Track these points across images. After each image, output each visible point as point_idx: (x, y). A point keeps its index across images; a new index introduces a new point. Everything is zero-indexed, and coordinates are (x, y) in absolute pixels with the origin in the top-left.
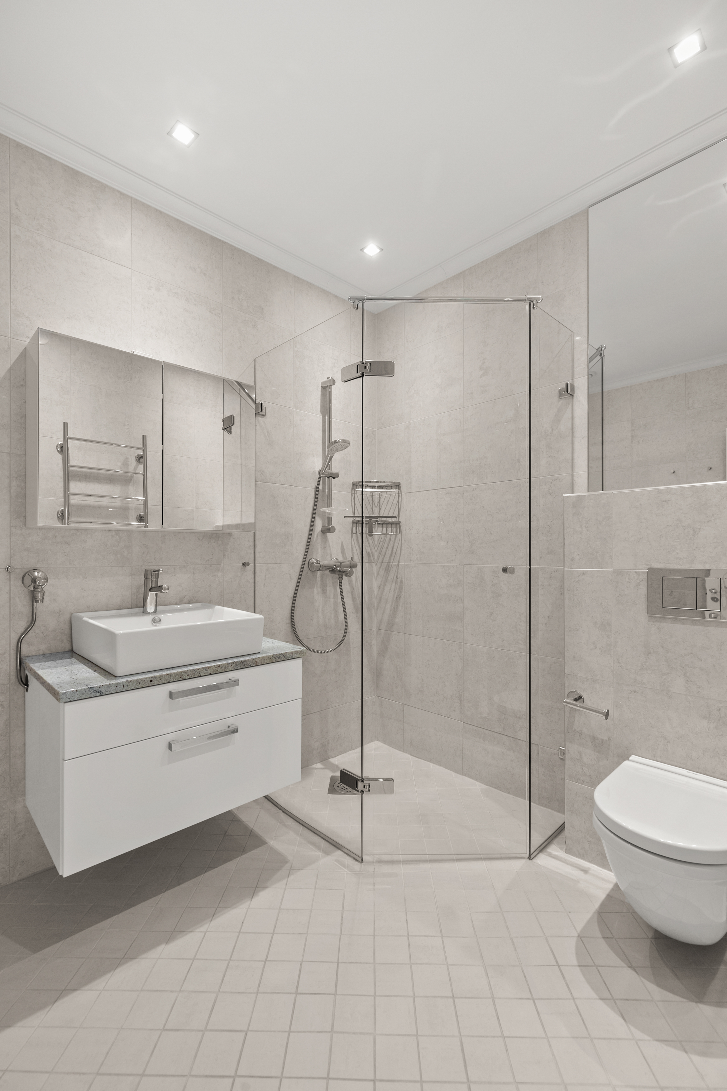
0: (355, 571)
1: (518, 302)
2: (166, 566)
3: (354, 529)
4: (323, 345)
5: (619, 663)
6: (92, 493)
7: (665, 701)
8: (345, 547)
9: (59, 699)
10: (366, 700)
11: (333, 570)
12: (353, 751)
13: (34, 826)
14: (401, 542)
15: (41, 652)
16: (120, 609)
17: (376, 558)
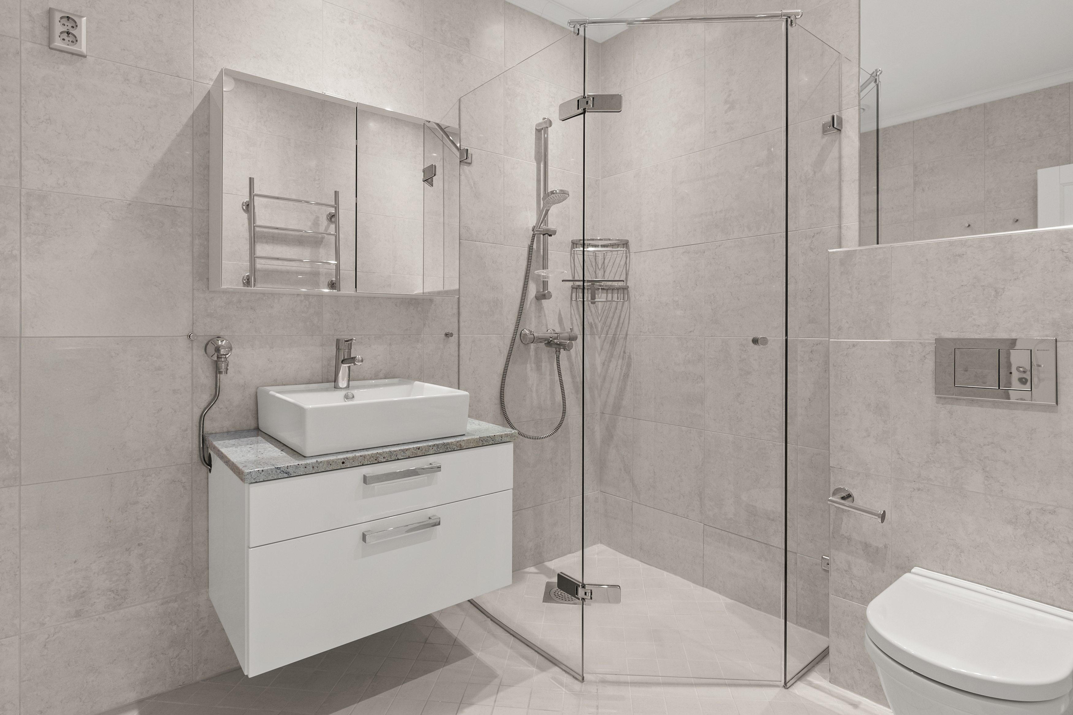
0: (575, 344)
1: (772, 19)
2: (360, 336)
3: (574, 295)
4: (539, 81)
5: (899, 454)
6: (280, 257)
7: (958, 501)
8: (563, 317)
9: (243, 479)
10: (588, 495)
11: (549, 343)
12: (573, 554)
13: (219, 622)
14: (630, 311)
15: (225, 430)
16: (310, 384)
17: (599, 329)
